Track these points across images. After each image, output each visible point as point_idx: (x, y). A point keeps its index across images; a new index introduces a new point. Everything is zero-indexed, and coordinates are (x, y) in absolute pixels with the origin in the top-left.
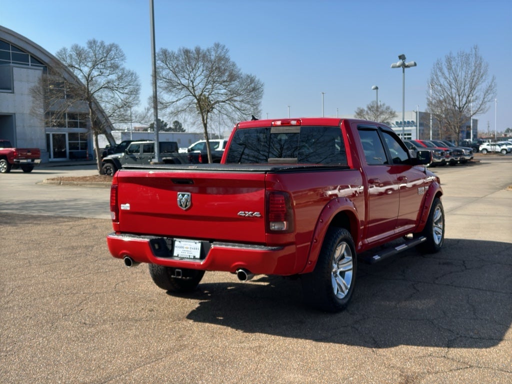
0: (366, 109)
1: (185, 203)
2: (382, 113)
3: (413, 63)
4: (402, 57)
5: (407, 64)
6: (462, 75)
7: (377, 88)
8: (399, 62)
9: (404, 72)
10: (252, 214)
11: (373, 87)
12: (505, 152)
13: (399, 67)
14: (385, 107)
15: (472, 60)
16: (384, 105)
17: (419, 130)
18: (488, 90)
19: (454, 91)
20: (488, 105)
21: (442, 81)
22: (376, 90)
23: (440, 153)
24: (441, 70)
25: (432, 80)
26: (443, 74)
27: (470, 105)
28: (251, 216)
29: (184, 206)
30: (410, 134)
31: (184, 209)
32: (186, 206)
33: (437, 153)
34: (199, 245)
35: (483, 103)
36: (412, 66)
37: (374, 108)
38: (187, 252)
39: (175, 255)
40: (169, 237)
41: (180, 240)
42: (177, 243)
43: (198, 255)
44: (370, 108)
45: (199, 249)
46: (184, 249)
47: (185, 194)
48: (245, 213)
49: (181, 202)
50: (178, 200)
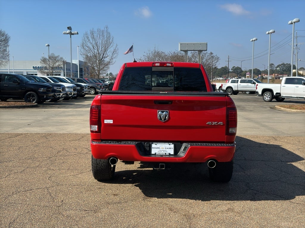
0: (48, 58)
1: (164, 117)
3: (76, 32)
4: (69, 28)
5: (73, 33)
6: (100, 41)
7: (49, 45)
8: (68, 31)
9: (71, 37)
10: (217, 123)
11: (46, 45)
13: (68, 34)
14: (60, 57)
15: (105, 34)
16: (59, 56)
17: (67, 72)
18: (114, 52)
19: (96, 51)
20: (114, 60)
21: (89, 45)
22: (48, 47)
23: (100, 86)
24: (88, 38)
25: (83, 44)
26: (89, 40)
27: (105, 59)
28: (216, 124)
29: (163, 119)
31: (163, 121)
32: (165, 119)
33: (98, 86)
34: (172, 146)
35: (112, 59)
36: (76, 34)
37: (53, 58)
38: (163, 151)
39: (152, 153)
40: (145, 141)
41: (156, 143)
42: (153, 145)
43: (172, 153)
44: (49, 58)
45: (173, 148)
46: (160, 149)
47: (164, 111)
48: (212, 123)
49: (161, 117)
50: (158, 115)
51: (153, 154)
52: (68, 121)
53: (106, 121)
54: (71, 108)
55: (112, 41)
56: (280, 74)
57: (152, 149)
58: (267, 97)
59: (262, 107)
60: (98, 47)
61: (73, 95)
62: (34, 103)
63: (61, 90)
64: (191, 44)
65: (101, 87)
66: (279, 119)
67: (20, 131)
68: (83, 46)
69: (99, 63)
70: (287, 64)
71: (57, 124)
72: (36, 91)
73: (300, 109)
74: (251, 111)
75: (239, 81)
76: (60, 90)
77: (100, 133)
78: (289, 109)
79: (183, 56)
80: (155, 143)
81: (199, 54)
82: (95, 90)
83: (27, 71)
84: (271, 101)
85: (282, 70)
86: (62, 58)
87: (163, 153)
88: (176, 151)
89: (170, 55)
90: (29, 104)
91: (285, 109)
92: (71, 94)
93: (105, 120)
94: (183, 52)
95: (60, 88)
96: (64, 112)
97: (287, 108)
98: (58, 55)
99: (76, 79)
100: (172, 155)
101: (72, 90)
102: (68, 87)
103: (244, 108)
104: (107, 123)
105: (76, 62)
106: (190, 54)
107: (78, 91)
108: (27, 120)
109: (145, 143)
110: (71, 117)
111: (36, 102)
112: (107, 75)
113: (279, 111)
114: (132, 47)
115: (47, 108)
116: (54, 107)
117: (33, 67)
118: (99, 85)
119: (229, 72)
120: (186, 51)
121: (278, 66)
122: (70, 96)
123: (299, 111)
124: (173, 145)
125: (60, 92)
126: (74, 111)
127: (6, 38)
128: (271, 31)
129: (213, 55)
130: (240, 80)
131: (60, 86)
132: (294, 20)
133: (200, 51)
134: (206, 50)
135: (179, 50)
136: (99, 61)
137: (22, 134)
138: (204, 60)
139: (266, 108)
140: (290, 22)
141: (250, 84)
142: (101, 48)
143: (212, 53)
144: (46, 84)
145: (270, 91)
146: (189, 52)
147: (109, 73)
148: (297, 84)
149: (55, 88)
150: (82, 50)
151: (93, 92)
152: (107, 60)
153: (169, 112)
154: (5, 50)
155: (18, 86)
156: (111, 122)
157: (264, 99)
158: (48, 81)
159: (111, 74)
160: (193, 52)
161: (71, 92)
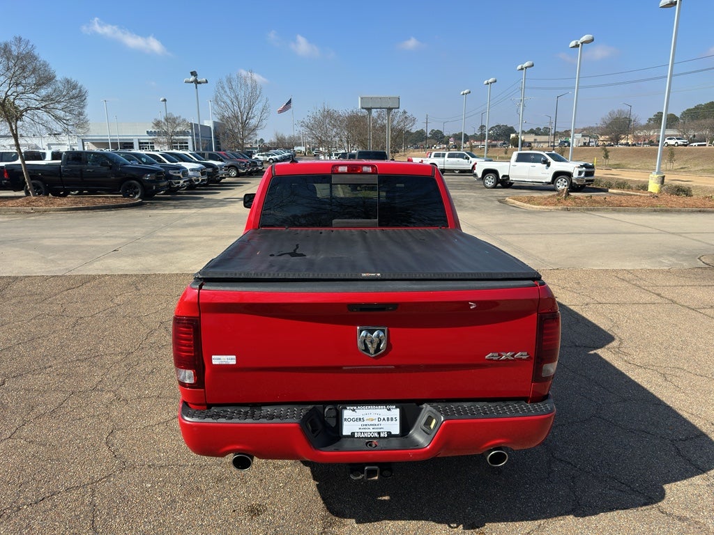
0: (163, 120)
1: (375, 345)
2: (179, 125)
3: (204, 80)
4: (194, 74)
5: (199, 80)
6: (241, 98)
7: (165, 100)
8: (192, 78)
9: (196, 88)
10: (513, 356)
11: (162, 99)
12: (271, 161)
13: (192, 82)
14: (181, 119)
15: (249, 83)
16: (180, 117)
18: (263, 109)
19: (236, 108)
21: (225, 98)
22: (164, 102)
24: (223, 88)
25: (217, 97)
26: (225, 92)
27: (250, 122)
28: (510, 358)
29: (372, 351)
30: (187, 143)
31: (373, 356)
32: (378, 349)
34: (395, 412)
35: (261, 120)
36: (203, 83)
37: (170, 120)
38: (371, 427)
39: (344, 434)
40: (326, 403)
41: (355, 408)
42: (347, 413)
43: (396, 430)
44: (167, 120)
45: (398, 419)
46: (365, 423)
47: (376, 330)
48: (499, 355)
49: (366, 345)
50: (359, 340)
51: (347, 436)
52: (185, 240)
53: (217, 360)
54: (196, 207)
55: (260, 93)
56: (494, 140)
57: (345, 423)
58: (490, 181)
59: (486, 199)
60: (238, 103)
61: (202, 182)
62: (137, 199)
63: (180, 175)
64: (377, 98)
65: (245, 165)
66: (522, 225)
67: (95, 269)
68: (216, 100)
69: (243, 127)
70: (503, 126)
71: (165, 249)
72: (139, 180)
73: (545, 204)
74: (473, 209)
75: (446, 156)
76: (178, 175)
77: (204, 388)
78: (529, 205)
79: (364, 116)
80: (352, 408)
81: (389, 114)
82: (237, 171)
83: (139, 137)
84: (495, 187)
85: (497, 134)
86: (184, 120)
87: (371, 431)
88: (406, 425)
89: (347, 115)
90: (127, 201)
91: (522, 204)
92: (198, 180)
93: (213, 357)
94: (364, 110)
95: (179, 173)
96: (183, 216)
97: (525, 202)
98: (178, 116)
99: (207, 153)
100: (395, 436)
101: (199, 174)
102: (192, 170)
103: (461, 202)
104: (221, 363)
105: (209, 123)
106: (374, 113)
107: (209, 174)
108: (115, 237)
109: (324, 409)
110: (192, 229)
111: (139, 198)
112: (256, 142)
113: (515, 208)
114: (290, 102)
115: (156, 208)
116: (168, 205)
117: (147, 132)
118: (243, 162)
119: (426, 138)
120: (369, 109)
121: (491, 129)
122: (197, 183)
123: (544, 207)
124: (398, 410)
125: (179, 178)
126: (199, 214)
127: (80, 91)
128: (490, 80)
129: (407, 115)
130: (447, 153)
131: (179, 168)
132: (526, 64)
133: (390, 109)
134: (398, 108)
135: (360, 107)
136: (242, 123)
137: (94, 278)
138: (395, 123)
139: (492, 201)
140: (519, 67)
141: (461, 160)
142: (243, 103)
143: (405, 112)
144: (157, 167)
145: (495, 172)
146: (373, 111)
147: (258, 139)
148: (533, 162)
149: (171, 172)
150: (216, 107)
151: (234, 173)
152: (253, 122)
153: (388, 330)
154: (81, 114)
155: (109, 171)
156: (230, 360)
157: (484, 185)
158: (160, 160)
159: (262, 140)
160: (378, 110)
161: (198, 177)
